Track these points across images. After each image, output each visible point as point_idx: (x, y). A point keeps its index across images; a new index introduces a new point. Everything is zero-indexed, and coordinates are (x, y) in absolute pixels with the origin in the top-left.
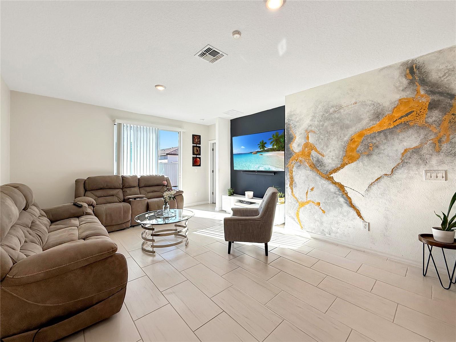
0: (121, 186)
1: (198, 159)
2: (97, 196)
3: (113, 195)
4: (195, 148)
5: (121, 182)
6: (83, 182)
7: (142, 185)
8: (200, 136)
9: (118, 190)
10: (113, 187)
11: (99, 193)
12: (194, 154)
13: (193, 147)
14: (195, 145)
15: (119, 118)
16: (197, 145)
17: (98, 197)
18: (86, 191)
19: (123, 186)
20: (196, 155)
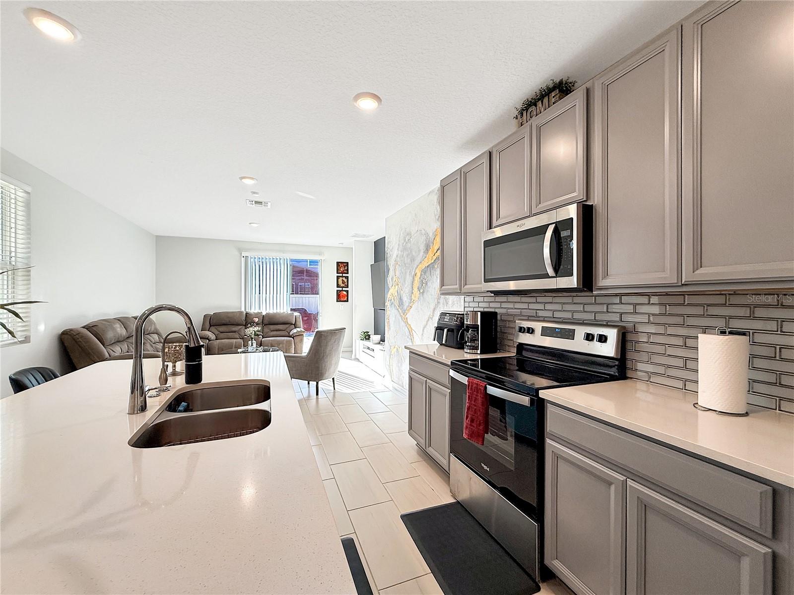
0: (244, 322)
1: (345, 293)
2: (219, 331)
3: (235, 332)
4: (340, 280)
5: (244, 318)
6: (209, 318)
7: (265, 322)
8: (348, 263)
9: (241, 327)
10: (235, 323)
11: (222, 329)
12: (338, 286)
13: (338, 277)
14: (341, 275)
15: (247, 250)
16: (344, 275)
17: (221, 333)
18: (211, 326)
19: (246, 323)
20: (342, 287)
